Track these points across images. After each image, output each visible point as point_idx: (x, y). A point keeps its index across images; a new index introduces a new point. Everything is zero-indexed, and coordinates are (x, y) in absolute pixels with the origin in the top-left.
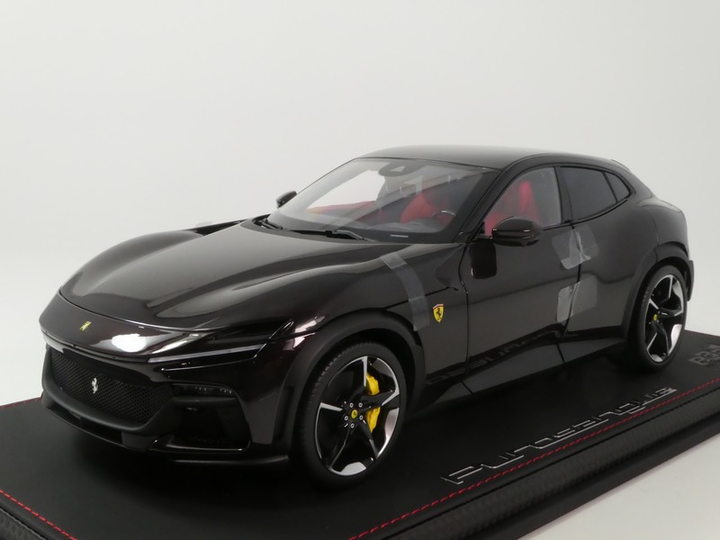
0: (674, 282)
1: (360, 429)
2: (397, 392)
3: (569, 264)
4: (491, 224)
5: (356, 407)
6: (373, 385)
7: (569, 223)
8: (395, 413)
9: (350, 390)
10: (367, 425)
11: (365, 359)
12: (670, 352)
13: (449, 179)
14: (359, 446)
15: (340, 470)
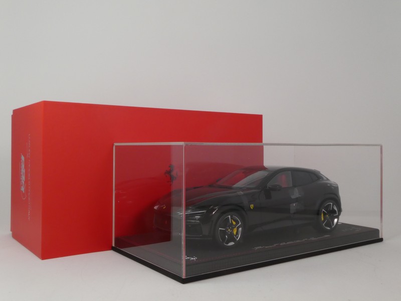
0: (333, 205)
1: (232, 234)
2: (240, 223)
3: (293, 197)
4: (269, 185)
5: (229, 228)
6: (234, 223)
7: (294, 186)
8: (240, 229)
9: (226, 224)
10: (233, 233)
11: (229, 216)
12: (333, 227)
13: (266, 175)
14: (232, 238)
15: (228, 244)
